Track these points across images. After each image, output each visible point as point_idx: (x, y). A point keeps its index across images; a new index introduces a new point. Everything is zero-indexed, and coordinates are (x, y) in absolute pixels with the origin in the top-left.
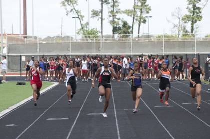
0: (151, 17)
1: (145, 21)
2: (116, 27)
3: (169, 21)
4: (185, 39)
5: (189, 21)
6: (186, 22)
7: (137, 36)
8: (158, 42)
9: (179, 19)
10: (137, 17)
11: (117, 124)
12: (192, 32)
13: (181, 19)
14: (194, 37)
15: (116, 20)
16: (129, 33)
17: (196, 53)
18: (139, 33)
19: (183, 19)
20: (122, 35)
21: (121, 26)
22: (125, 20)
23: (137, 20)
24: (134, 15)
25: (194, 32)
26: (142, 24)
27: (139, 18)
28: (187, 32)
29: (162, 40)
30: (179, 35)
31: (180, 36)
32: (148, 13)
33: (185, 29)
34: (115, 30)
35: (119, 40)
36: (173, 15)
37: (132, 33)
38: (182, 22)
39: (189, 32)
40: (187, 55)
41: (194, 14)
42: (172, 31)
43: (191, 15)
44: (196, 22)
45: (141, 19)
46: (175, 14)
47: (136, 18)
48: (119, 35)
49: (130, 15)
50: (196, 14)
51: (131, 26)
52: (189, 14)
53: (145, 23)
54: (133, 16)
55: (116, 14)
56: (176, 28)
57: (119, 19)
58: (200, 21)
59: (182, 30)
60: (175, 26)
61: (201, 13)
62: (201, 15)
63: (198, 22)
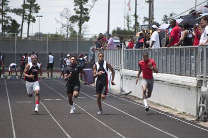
0: (41, 16)
1: (34, 20)
2: (5, 26)
3: (57, 21)
4: (74, 39)
5: (76, 21)
6: (73, 22)
9: (68, 19)
10: (26, 15)
12: (80, 32)
13: (69, 18)
14: (82, 37)
15: (5, 19)
16: (18, 32)
19: (70, 20)
20: (11, 34)
21: (10, 25)
23: (26, 18)
25: (82, 32)
26: (31, 23)
27: (28, 17)
28: (74, 32)
30: (67, 35)
32: (37, 12)
33: (72, 29)
36: (62, 15)
37: (22, 32)
38: (70, 23)
39: (76, 32)
41: (81, 15)
42: (61, 32)
43: (77, 16)
44: (83, 23)
46: (64, 14)
47: (24, 17)
48: (8, 34)
49: (19, 13)
50: (83, 14)
51: (21, 24)
52: (76, 14)
53: (34, 22)
54: (22, 14)
55: (6, 13)
56: (65, 28)
57: (8, 17)
58: (87, 21)
59: (70, 30)
60: (64, 26)
61: (88, 13)
62: (88, 16)
63: (85, 22)
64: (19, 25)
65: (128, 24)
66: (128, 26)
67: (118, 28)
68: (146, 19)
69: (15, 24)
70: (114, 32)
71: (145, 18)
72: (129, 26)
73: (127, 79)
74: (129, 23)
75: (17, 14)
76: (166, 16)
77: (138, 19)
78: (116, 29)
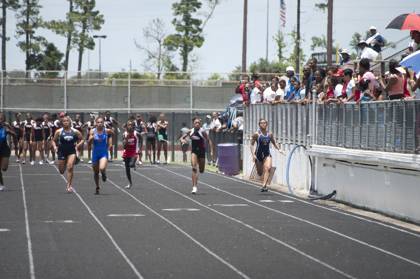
0: (104, 37)
1: (91, 45)
2: (33, 56)
3: (138, 46)
4: (172, 83)
5: (177, 46)
6: (170, 49)
7: (76, 74)
8: (118, 87)
9: (160, 41)
10: (75, 35)
11: (30, 251)
12: (184, 69)
13: (162, 40)
14: (188, 78)
15: (33, 41)
16: (59, 69)
17: (191, 110)
18: (79, 69)
19: (165, 44)
20: (44, 72)
21: (43, 54)
22: (50, 41)
23: (75, 41)
24: (70, 32)
25: (188, 68)
26: (86, 51)
27: (79, 38)
28: (173, 68)
29: (127, 82)
30: (159, 74)
31: (161, 76)
32: (97, 28)
33: (170, 62)
34: (31, 61)
35: (38, 81)
36: (147, 34)
37: (66, 69)
38: (164, 49)
39: (177, 69)
40: (174, 114)
41: (187, 33)
42: (147, 68)
43: (180, 35)
44: (191, 49)
45: (82, 40)
46: (152, 33)
47: (72, 37)
48: (39, 72)
49: (60, 30)
50: (190, 32)
51: (65, 53)
52: (176, 32)
53: (92, 48)
54: (66, 33)
55: (34, 29)
56: (153, 59)
57: (39, 39)
58: (199, 46)
59: (164, 64)
60: (151, 56)
61: (200, 30)
62: (201, 35)
63: (195, 48)
64: (62, 55)
65: (280, 52)
66: (280, 57)
67: (262, 60)
68: (317, 42)
69: (52, 53)
70: (253, 69)
71: (314, 39)
72: (283, 55)
73: (324, 165)
74: (283, 50)
75: (58, 32)
76: (358, 36)
77: (301, 41)
78: (258, 63)
